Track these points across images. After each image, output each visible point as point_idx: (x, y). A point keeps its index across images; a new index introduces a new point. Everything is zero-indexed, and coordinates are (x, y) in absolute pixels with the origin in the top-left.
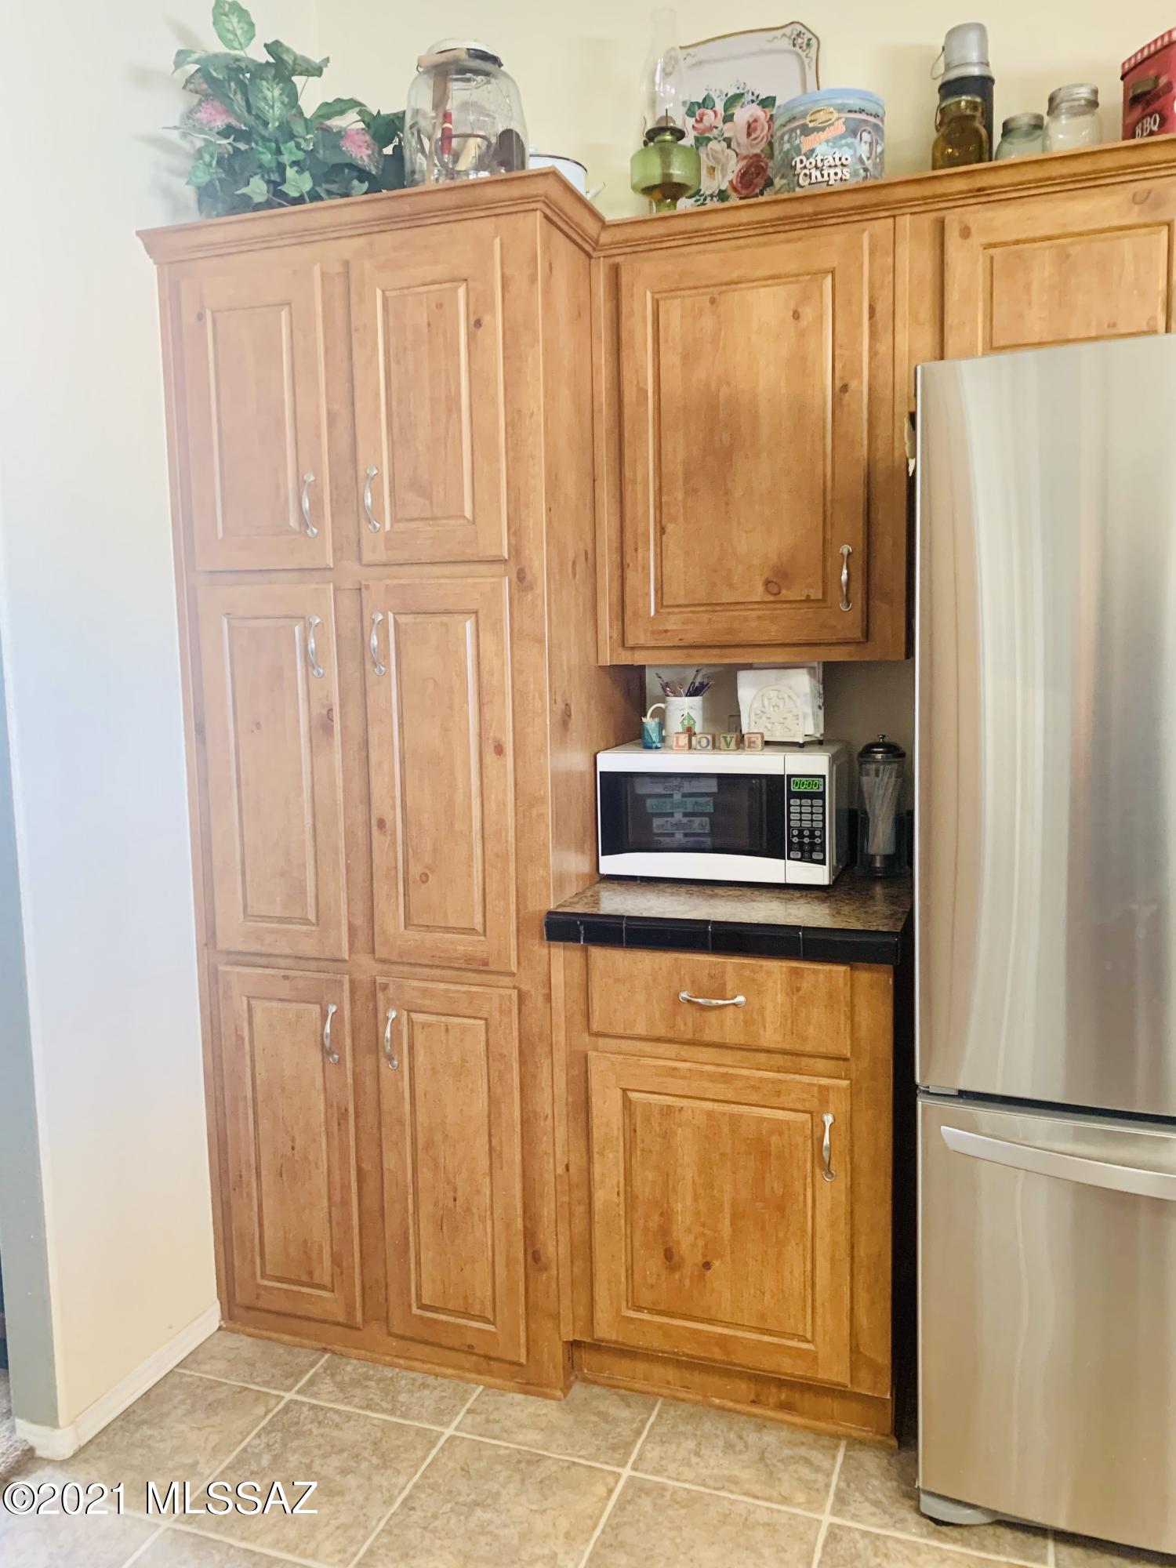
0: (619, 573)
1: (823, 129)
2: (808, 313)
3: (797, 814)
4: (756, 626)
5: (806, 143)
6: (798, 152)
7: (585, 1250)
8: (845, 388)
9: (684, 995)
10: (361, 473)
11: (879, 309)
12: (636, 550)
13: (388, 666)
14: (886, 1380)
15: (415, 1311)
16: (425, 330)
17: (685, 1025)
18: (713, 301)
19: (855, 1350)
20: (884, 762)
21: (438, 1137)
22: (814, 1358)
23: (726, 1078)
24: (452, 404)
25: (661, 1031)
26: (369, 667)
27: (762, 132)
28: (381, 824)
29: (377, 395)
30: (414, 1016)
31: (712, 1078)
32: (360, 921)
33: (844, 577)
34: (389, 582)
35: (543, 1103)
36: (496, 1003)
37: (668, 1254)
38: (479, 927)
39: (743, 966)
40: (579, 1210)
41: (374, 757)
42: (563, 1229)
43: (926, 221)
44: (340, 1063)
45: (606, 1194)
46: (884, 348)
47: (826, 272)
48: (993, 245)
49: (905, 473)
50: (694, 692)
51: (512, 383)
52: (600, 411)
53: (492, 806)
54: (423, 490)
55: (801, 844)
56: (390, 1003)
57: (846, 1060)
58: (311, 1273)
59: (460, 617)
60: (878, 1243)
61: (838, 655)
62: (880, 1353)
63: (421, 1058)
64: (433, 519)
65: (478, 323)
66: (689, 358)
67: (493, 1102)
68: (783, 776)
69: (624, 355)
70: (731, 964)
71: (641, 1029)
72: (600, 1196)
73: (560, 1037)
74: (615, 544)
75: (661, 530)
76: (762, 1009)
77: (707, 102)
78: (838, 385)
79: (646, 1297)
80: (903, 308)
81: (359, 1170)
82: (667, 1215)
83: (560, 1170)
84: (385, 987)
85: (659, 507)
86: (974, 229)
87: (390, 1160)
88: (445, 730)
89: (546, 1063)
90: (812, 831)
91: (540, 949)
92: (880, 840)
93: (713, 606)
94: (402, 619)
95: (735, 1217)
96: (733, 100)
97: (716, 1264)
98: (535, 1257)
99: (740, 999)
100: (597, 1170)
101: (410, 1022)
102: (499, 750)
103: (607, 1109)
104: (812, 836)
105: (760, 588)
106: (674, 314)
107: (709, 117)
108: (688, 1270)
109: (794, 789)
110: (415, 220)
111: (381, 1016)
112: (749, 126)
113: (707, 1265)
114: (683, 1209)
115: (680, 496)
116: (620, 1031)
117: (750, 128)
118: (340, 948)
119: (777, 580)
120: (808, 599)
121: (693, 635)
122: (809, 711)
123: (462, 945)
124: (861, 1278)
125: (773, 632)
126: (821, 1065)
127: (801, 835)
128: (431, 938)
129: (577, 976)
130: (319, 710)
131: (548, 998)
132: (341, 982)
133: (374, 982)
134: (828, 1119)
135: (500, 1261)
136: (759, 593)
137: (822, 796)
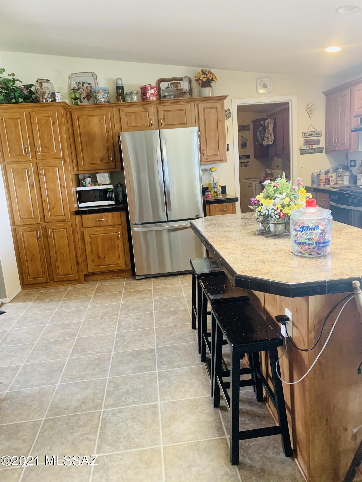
0: (76, 159)
1: (100, 93)
2: (102, 121)
3: (109, 194)
4: (99, 167)
5: (98, 95)
6: (97, 96)
7: (86, 261)
8: (108, 132)
9: (97, 220)
10: (36, 145)
11: (112, 120)
12: (79, 156)
13: (43, 175)
14: (130, 267)
15: (58, 276)
16: (45, 123)
17: (98, 225)
18: (87, 118)
19: (126, 264)
20: (120, 186)
21: (60, 248)
22: (121, 266)
23: (105, 230)
24: (51, 135)
25: (94, 225)
26: (40, 176)
27: (89, 88)
28: (44, 201)
29: (37, 133)
30: (54, 230)
31: (102, 231)
32: (42, 217)
33: (112, 159)
34: (42, 162)
35: (77, 240)
36: (68, 226)
37: (99, 257)
38: (63, 214)
39: (105, 214)
40: (84, 255)
41: (42, 190)
42: (82, 258)
43: (117, 108)
44: (41, 240)
45: (88, 250)
46: (113, 126)
47: (104, 115)
48: (127, 113)
49: (118, 145)
50: (89, 178)
51: (60, 132)
52: (70, 134)
53: (64, 196)
54: (47, 148)
55: (110, 198)
56: (49, 229)
57: (121, 225)
58: (39, 276)
59: (55, 167)
60: (127, 249)
61: (112, 170)
62: (129, 263)
63: (55, 236)
64: (49, 152)
65: (54, 123)
66: (84, 126)
67: (69, 241)
68: (106, 189)
69: (74, 126)
70: (104, 214)
71: (91, 226)
72: (87, 251)
73: (78, 229)
74: (75, 155)
75: (83, 153)
76: (109, 220)
77: (79, 83)
78: (107, 131)
79: (96, 264)
80: (115, 120)
81: (46, 257)
82: (98, 252)
83: (81, 249)
84: (48, 227)
85: (82, 149)
86: (124, 111)
87: (52, 253)
88: (54, 185)
89: (77, 233)
90: (111, 196)
91: (74, 217)
92: (121, 198)
93: (92, 164)
94: (45, 168)
95: (108, 249)
96: (84, 83)
97: (106, 257)
98: (78, 263)
99: (106, 219)
100: (87, 248)
101: (53, 231)
102: (64, 187)
103: (87, 238)
104: (112, 197)
105: (99, 161)
106: (81, 120)
107: (80, 85)
108: (102, 259)
109: (108, 190)
110: (41, 107)
111: (47, 231)
112: (87, 87)
113: (104, 257)
114: (100, 250)
115: (85, 147)
116: (88, 226)
117: (87, 88)
118: (39, 221)
119: (102, 160)
120: (107, 162)
121: (90, 168)
122: (108, 179)
123: (61, 218)
124: (126, 254)
125: (102, 168)
126: (118, 226)
127: (110, 197)
128: (55, 218)
129: (80, 220)
130: (31, 183)
131: (76, 224)
132: (40, 227)
133: (46, 226)
134: (119, 233)
135: (72, 265)
136: (99, 162)
137: (112, 191)
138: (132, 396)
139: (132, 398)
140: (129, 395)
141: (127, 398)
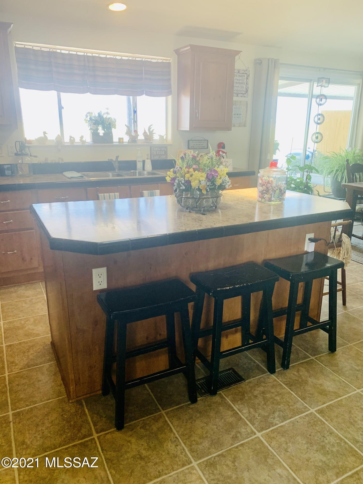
138: (323, 441)
139: (326, 439)
140: (324, 445)
141: (331, 444)
